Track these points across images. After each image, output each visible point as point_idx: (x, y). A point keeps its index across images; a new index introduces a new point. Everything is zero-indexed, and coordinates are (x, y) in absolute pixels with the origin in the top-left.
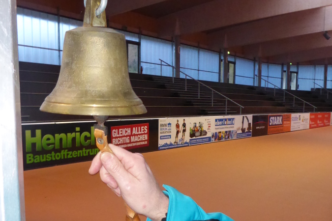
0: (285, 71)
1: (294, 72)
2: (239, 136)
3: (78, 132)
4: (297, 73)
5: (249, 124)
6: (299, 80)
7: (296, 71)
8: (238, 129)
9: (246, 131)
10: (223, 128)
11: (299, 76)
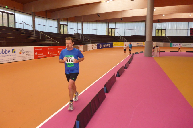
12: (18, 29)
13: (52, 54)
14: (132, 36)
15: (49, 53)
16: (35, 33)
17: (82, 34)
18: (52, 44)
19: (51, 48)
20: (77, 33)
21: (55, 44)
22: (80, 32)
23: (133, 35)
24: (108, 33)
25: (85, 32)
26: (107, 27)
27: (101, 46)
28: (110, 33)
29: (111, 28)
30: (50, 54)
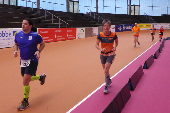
12: (20, 8)
13: (59, 38)
14: (162, 15)
15: (56, 36)
16: (39, 12)
17: (97, 13)
18: (60, 25)
19: (58, 30)
20: (90, 11)
21: (63, 25)
22: (94, 10)
23: (164, 15)
24: (131, 11)
25: (100, 11)
26: (129, 4)
27: (120, 29)
28: (133, 12)
29: (134, 6)
30: (57, 38)
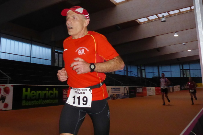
0: (139, 69)
1: (143, 69)
2: (123, 97)
3: (47, 90)
4: (145, 69)
5: (127, 91)
6: (146, 73)
7: (144, 68)
8: (122, 94)
9: (126, 94)
10: (115, 93)
11: (146, 71)
